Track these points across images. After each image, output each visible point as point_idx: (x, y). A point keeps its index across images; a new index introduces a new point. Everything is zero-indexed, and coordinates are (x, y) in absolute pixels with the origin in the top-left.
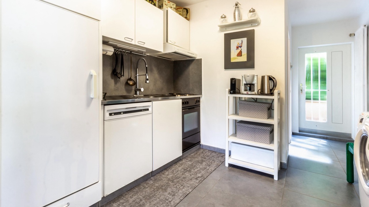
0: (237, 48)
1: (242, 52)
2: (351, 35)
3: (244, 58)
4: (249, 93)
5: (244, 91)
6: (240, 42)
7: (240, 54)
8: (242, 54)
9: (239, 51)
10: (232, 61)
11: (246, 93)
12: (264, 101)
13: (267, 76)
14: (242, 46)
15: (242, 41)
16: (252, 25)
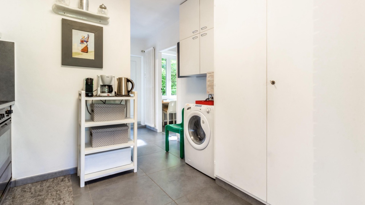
0: (82, 42)
1: (88, 48)
2: (142, 51)
3: (90, 56)
4: (110, 95)
5: (101, 93)
6: (86, 36)
7: (85, 50)
8: (88, 51)
9: (84, 45)
10: (74, 56)
11: (107, 95)
12: (113, 102)
13: (124, 78)
14: (88, 41)
15: (88, 35)
16: (100, 21)
